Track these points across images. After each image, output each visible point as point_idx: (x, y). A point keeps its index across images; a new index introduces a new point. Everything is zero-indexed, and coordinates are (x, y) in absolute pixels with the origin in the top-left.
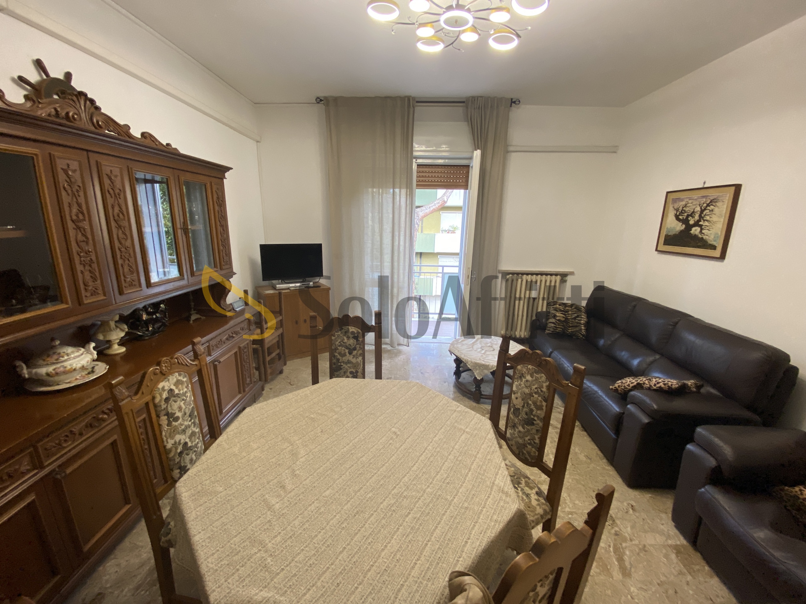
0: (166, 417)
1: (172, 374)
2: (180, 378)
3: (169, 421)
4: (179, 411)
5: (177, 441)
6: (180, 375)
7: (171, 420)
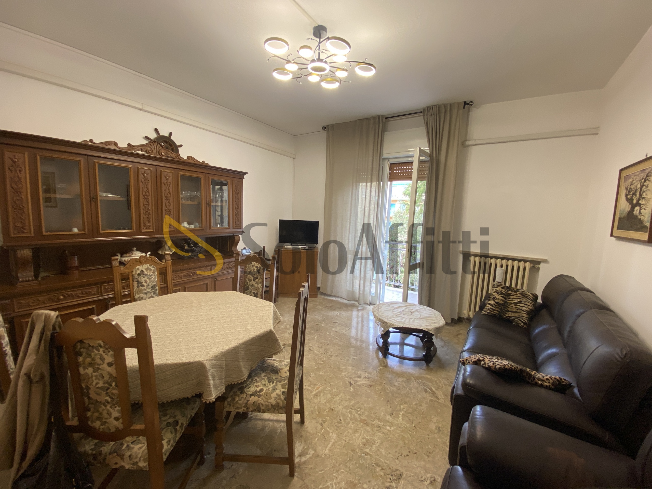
0: (137, 283)
1: (146, 264)
2: (151, 267)
3: (138, 285)
4: (145, 283)
5: (141, 297)
6: (150, 266)
7: (140, 285)
